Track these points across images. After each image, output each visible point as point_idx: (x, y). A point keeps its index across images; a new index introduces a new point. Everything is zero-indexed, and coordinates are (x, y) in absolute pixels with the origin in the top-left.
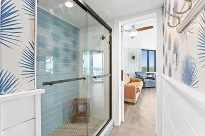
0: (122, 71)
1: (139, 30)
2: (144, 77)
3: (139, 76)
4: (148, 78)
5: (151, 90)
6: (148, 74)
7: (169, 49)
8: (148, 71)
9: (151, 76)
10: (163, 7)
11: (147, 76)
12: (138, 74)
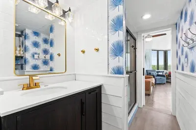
0: (144, 69)
1: (153, 36)
2: (155, 75)
3: (150, 73)
4: (158, 75)
5: (162, 86)
6: (158, 72)
7: (182, 54)
8: (158, 69)
9: (161, 74)
10: (176, 24)
11: (157, 74)
12: (149, 72)
